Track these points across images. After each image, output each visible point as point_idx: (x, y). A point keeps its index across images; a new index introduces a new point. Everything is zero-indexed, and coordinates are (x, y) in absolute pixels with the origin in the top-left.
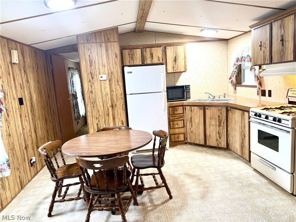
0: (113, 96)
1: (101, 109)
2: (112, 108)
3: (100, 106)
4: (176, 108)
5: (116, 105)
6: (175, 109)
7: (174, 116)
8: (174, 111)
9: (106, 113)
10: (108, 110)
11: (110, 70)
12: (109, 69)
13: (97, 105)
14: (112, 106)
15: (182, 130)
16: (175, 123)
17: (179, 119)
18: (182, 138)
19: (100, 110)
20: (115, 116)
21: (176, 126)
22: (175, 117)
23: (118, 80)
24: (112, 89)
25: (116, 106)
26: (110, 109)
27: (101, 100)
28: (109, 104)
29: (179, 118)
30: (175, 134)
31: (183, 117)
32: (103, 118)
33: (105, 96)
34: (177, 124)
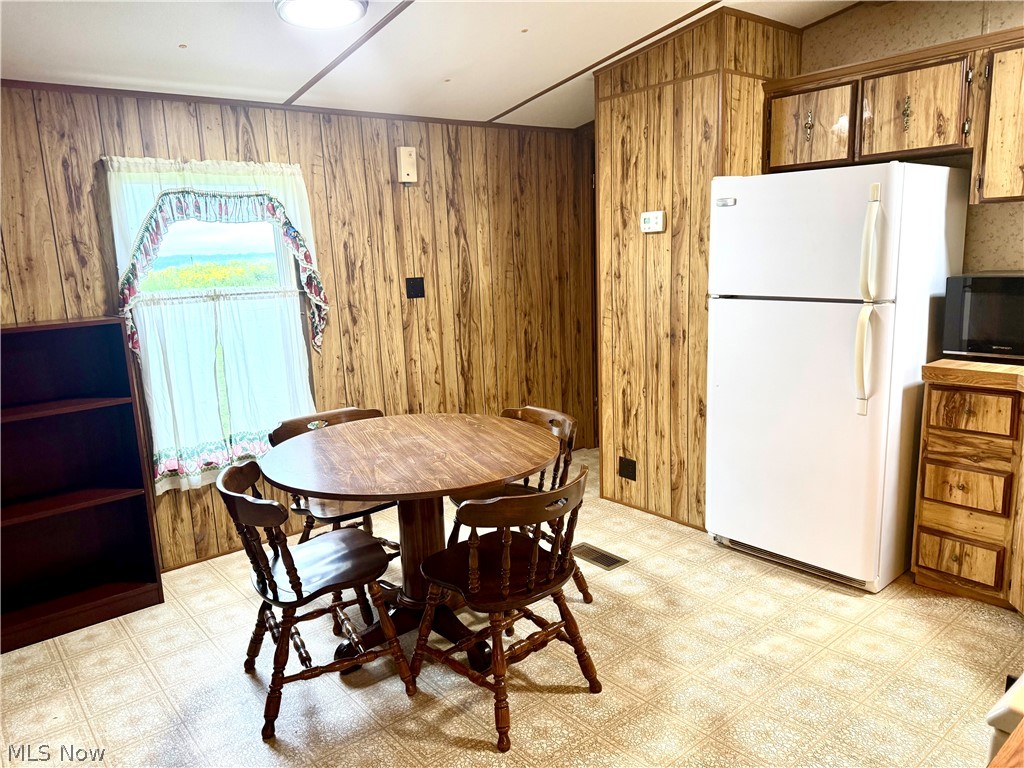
0: (680, 295)
1: (638, 340)
2: (672, 344)
3: (636, 328)
4: (974, 398)
5: (684, 331)
6: (962, 405)
7: (957, 442)
8: (952, 413)
9: (652, 359)
10: (659, 347)
11: (681, 191)
12: (676, 189)
13: (627, 322)
14: (673, 336)
15: (995, 529)
16: (955, 477)
17: (982, 464)
18: (982, 566)
19: (635, 344)
20: (677, 375)
21: (958, 497)
22: (962, 449)
23: (702, 231)
24: (678, 270)
25: (684, 337)
26: (666, 344)
27: (640, 307)
28: (664, 327)
29: (982, 459)
30: (943, 534)
31: (1008, 460)
32: (640, 373)
33: (655, 292)
34: (963, 488)
